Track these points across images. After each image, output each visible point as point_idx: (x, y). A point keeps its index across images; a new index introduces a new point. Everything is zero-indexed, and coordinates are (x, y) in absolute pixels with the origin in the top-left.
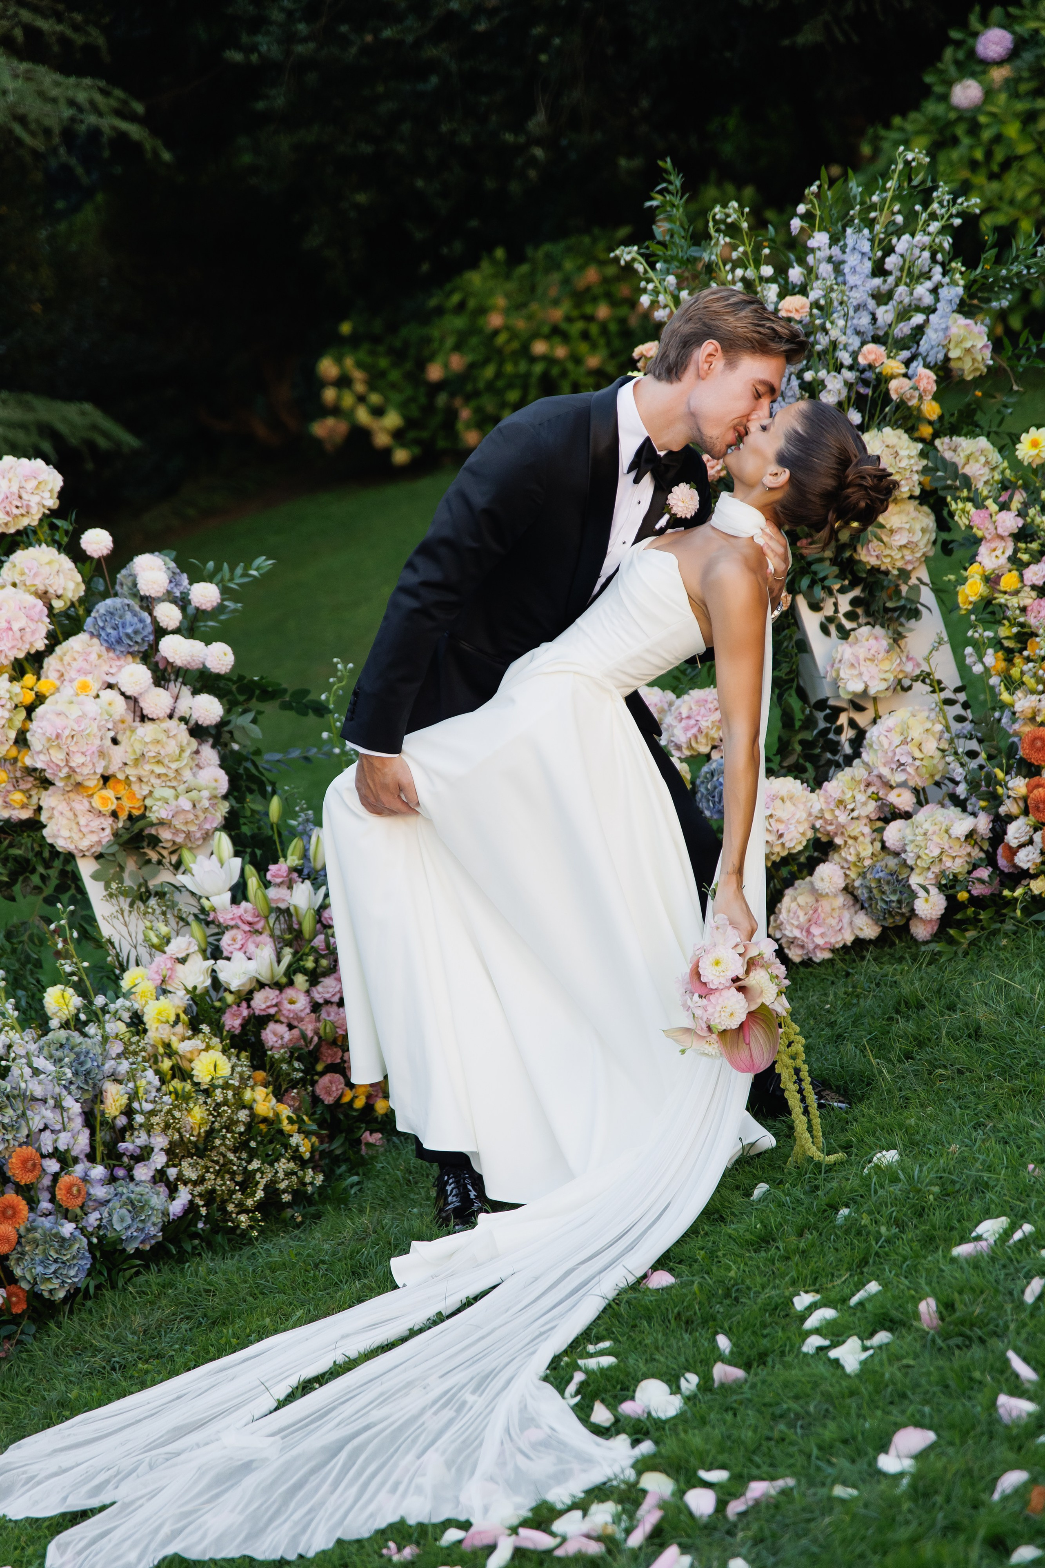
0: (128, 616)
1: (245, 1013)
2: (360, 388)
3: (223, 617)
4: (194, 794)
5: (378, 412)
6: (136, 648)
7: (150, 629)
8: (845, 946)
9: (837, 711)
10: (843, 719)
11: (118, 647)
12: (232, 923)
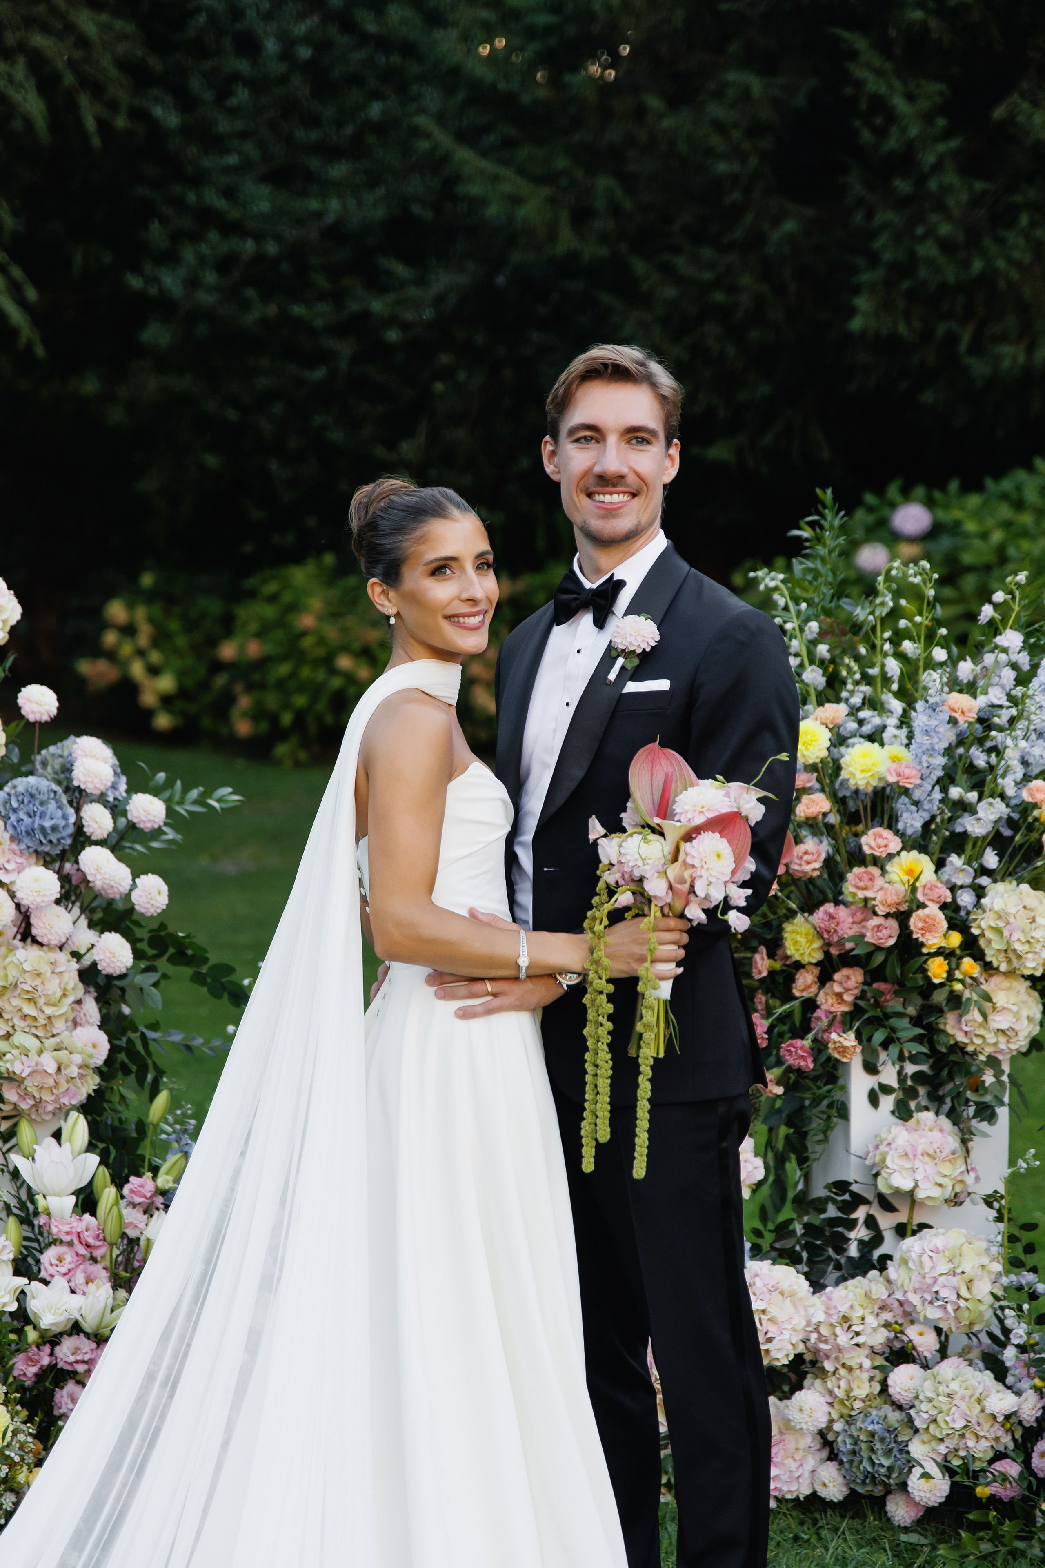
0: (52, 806)
1: (46, 1361)
2: (143, 640)
3: (155, 844)
4: (63, 1054)
5: (154, 671)
6: (47, 849)
7: (71, 830)
8: (797, 1499)
9: (858, 1200)
10: (860, 1214)
11: (27, 841)
12: (67, 1238)
